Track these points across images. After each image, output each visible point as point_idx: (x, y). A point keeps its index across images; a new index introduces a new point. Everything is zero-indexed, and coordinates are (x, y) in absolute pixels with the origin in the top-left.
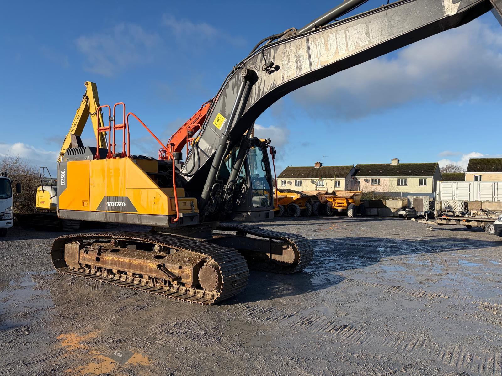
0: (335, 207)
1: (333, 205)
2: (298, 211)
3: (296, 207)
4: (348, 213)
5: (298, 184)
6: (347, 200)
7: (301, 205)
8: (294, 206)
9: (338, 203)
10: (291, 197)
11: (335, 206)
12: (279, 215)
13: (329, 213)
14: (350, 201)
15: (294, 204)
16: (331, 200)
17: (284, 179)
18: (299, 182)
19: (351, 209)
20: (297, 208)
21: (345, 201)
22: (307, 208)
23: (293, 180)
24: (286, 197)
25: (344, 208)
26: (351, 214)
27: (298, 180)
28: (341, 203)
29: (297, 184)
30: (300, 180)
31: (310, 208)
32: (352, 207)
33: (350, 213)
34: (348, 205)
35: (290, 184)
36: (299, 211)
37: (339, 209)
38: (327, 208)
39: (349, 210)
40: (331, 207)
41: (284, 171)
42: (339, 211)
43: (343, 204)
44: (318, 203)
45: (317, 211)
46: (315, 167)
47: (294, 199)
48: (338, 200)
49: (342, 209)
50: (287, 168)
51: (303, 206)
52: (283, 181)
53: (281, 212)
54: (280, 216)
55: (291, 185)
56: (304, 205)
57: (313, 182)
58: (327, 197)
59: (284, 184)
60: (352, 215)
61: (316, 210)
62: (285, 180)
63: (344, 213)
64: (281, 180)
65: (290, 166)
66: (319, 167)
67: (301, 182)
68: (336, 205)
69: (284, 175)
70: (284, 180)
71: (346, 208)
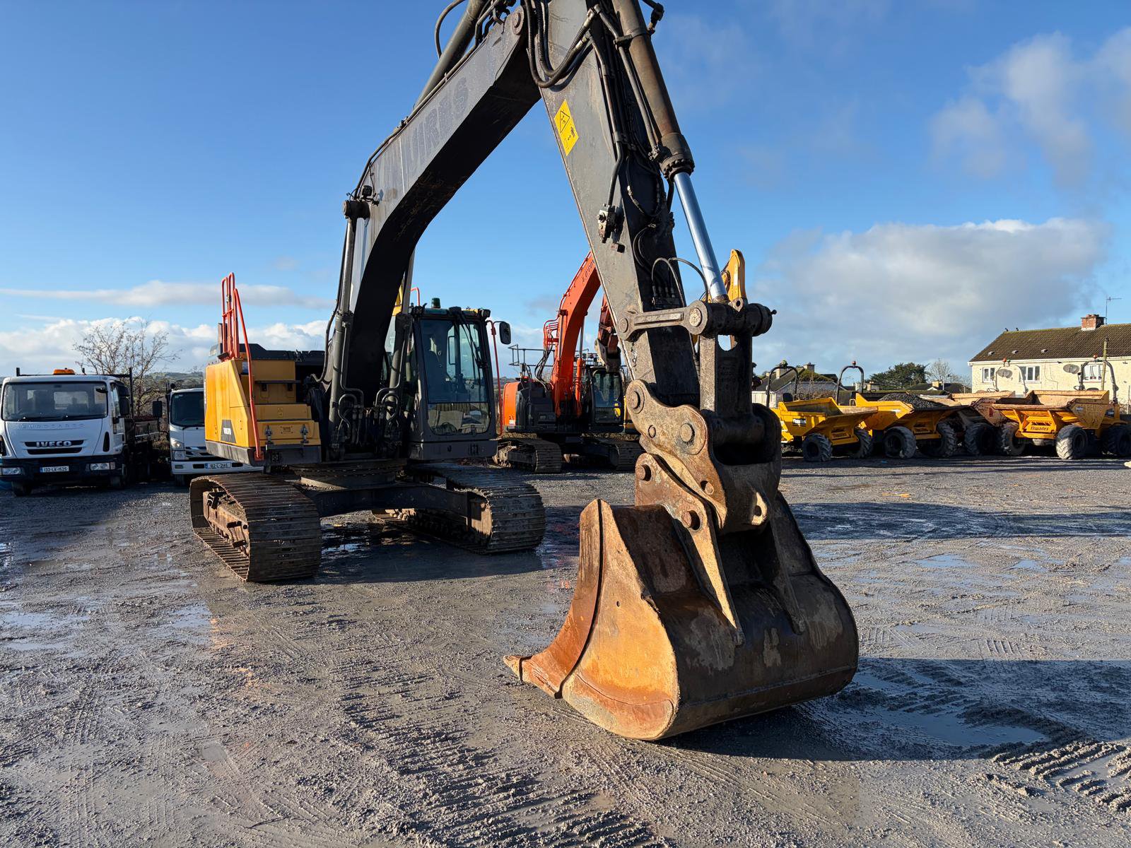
0: (1026, 435)
1: (1021, 430)
2: (908, 445)
3: (903, 434)
4: (1057, 448)
5: (1031, 374)
6: (1056, 415)
7: (925, 430)
8: (899, 431)
9: (1035, 424)
10: (892, 410)
11: (1025, 431)
12: (860, 453)
13: (1007, 450)
14: (1065, 419)
15: (899, 428)
16: (1015, 417)
17: (989, 365)
18: (1030, 370)
19: (1066, 437)
20: (905, 438)
21: (1050, 419)
22: (942, 436)
23: (1015, 366)
24: (876, 412)
25: (1048, 436)
26: (1066, 450)
27: (1028, 366)
28: (1042, 424)
29: (1027, 375)
30: (1033, 366)
31: (950, 436)
32: (1068, 434)
33: (1063, 448)
34: (1058, 429)
35: (1007, 377)
36: (910, 443)
37: (1037, 439)
38: (1003, 436)
39: (1059, 441)
40: (1014, 433)
41: (991, 345)
42: (1037, 443)
43: (1048, 425)
44: (979, 425)
45: (975, 443)
46: (1084, 329)
47: (899, 416)
48: (1034, 415)
49: (1045, 439)
50: (1003, 335)
51: (931, 433)
52: (986, 370)
53: (862, 446)
54: (861, 458)
55: (1010, 379)
56: (935, 429)
57: (1069, 369)
58: (1002, 410)
59: (989, 377)
60: (1068, 455)
61: (972, 442)
62: (992, 366)
63: (1048, 449)
64: (981, 367)
65: (1012, 330)
66: (1093, 328)
67: (1037, 369)
68: (1028, 428)
69: (990, 353)
70: (989, 367)
71: (1052, 437)
